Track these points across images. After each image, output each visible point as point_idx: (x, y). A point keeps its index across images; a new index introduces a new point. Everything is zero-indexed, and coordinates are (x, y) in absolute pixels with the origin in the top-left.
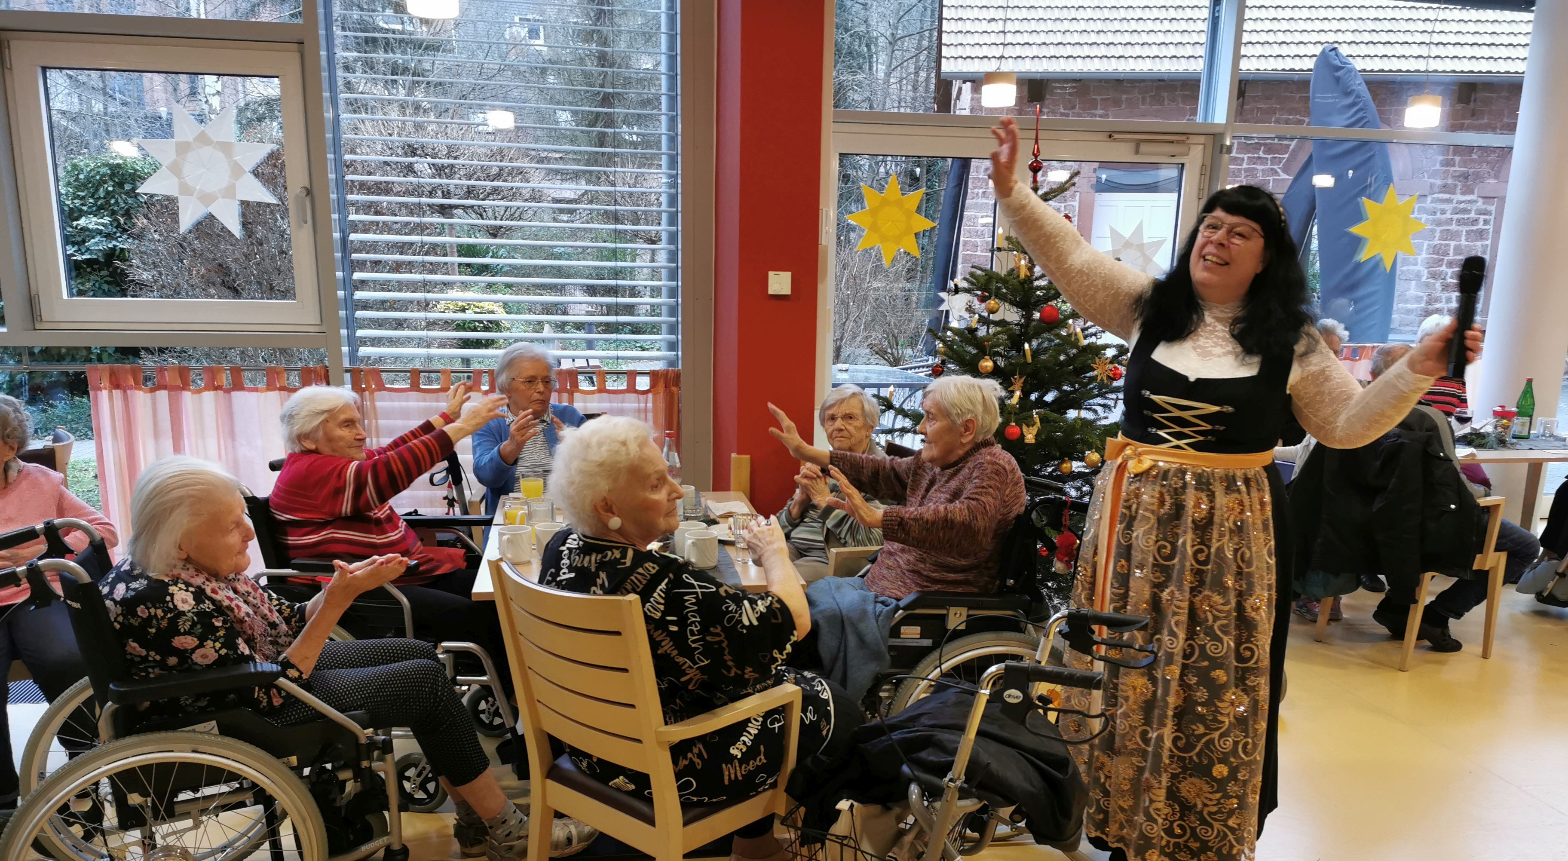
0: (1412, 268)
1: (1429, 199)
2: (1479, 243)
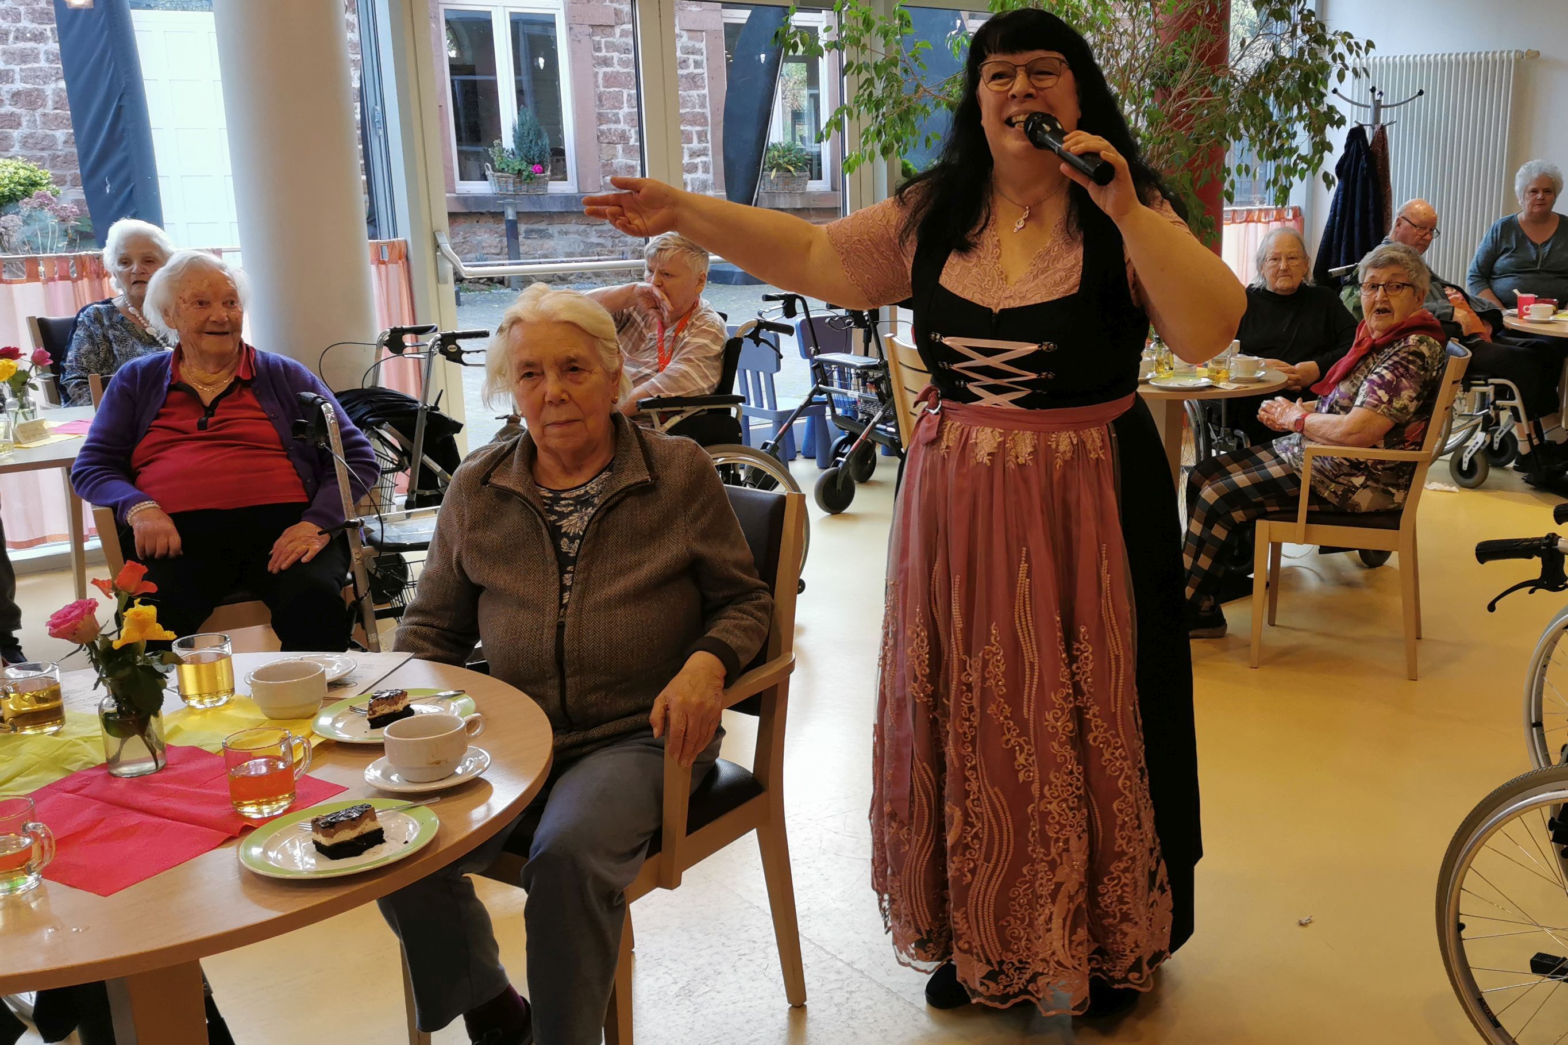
0: (613, 126)
1: (618, 31)
2: (694, 93)
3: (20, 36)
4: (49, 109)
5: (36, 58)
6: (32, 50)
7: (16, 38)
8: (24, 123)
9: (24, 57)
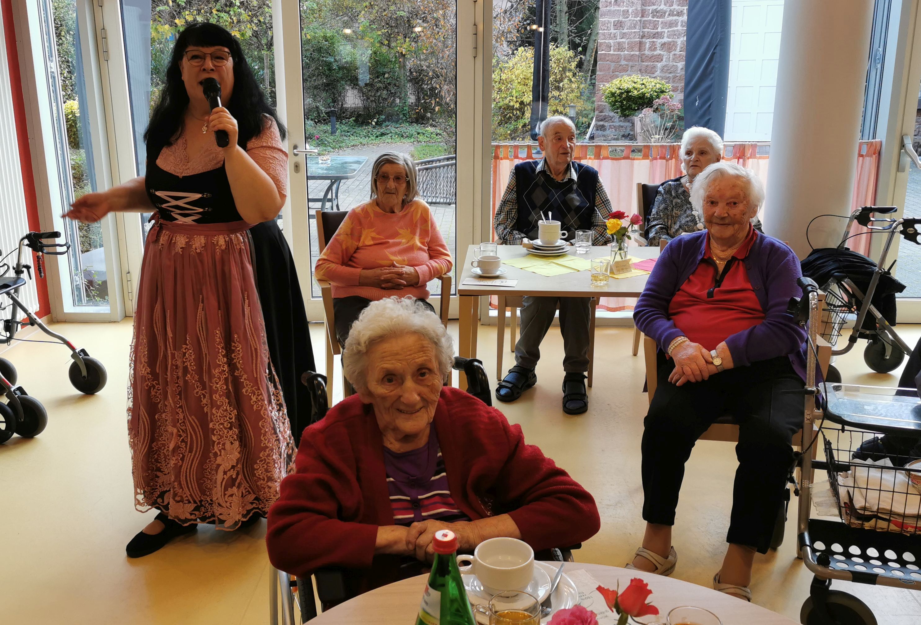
3: (671, 14)
4: (677, 52)
5: (676, 25)
6: (675, 21)
7: (669, 15)
8: (664, 60)
9: (671, 24)
